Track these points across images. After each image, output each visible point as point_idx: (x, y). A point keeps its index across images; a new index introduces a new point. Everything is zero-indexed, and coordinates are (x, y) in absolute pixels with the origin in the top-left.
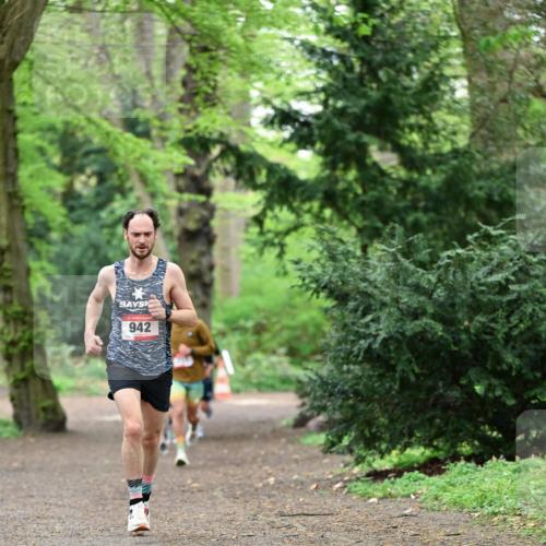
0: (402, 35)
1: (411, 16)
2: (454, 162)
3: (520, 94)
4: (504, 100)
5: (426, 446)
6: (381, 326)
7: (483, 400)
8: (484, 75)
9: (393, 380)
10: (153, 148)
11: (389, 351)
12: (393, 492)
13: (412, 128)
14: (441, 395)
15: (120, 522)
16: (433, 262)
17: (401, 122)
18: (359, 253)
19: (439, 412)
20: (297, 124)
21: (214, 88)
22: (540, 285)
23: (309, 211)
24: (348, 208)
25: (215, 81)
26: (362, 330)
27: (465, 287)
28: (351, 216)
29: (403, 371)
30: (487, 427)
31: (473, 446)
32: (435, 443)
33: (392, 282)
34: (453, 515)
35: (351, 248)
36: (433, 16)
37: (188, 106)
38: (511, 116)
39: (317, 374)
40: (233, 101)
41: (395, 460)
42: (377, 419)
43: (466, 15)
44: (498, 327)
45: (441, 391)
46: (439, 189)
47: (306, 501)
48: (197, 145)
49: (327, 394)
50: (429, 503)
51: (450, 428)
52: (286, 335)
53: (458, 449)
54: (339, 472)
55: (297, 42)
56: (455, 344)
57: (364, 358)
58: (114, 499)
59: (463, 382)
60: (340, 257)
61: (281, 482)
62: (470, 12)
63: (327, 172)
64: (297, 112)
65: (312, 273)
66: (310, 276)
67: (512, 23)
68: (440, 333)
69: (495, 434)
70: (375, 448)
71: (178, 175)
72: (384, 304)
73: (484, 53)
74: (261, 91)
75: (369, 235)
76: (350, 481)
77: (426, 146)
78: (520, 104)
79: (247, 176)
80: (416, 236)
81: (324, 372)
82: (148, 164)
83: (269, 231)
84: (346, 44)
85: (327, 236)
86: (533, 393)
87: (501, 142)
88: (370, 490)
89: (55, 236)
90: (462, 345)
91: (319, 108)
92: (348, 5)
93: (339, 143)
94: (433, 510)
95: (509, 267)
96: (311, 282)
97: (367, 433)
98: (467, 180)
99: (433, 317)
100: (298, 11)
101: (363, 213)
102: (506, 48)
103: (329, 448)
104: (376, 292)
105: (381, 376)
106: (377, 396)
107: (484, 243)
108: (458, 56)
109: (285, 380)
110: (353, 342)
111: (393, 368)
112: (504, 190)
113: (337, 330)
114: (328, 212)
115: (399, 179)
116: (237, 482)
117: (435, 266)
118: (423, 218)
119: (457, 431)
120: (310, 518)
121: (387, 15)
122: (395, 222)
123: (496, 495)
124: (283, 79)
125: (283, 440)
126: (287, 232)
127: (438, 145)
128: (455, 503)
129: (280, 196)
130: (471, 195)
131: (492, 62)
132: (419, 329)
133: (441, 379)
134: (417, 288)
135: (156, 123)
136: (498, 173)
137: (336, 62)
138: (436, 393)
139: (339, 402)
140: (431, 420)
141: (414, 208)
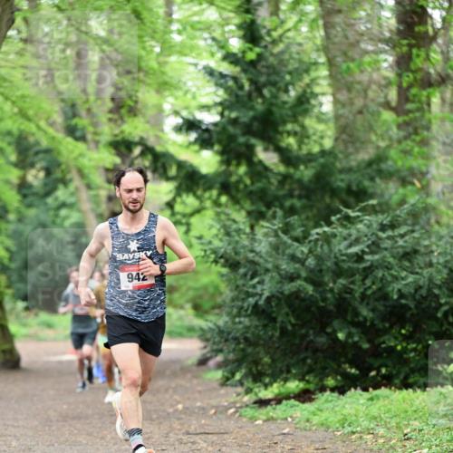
0: (282, 62)
1: (288, 47)
2: (322, 160)
3: (373, 107)
4: (360, 112)
5: (301, 380)
6: (265, 287)
7: (344, 345)
8: (345, 92)
9: (274, 329)
10: (89, 149)
11: (271, 307)
12: (275, 416)
13: (289, 133)
14: (312, 341)
15: (62, 439)
16: (305, 238)
17: (281, 129)
18: (248, 230)
19: (309, 354)
20: (200, 131)
21: (136, 102)
22: (388, 255)
23: (210, 198)
24: (239, 195)
25: (137, 97)
26: (250, 290)
27: (329, 257)
28: (242, 202)
29: (282, 322)
30: (347, 366)
31: (336, 380)
32: (307, 378)
33: (274, 253)
34: (321, 434)
35: (242, 227)
36: (305, 47)
37: (115, 117)
38: (366, 124)
39: (215, 324)
40: (151, 112)
41: (276, 391)
42: (261, 359)
43: (331, 46)
44: (355, 287)
45: (312, 337)
46: (310, 181)
47: (207, 422)
48: (122, 146)
49: (223, 340)
50: (302, 424)
51: (319, 366)
52: (191, 294)
53: (325, 383)
54: (232, 400)
55: (200, 67)
56: (323, 301)
57: (252, 312)
58: (58, 421)
59: (329, 330)
60: (234, 234)
61: (187, 408)
62: (334, 44)
63: (223, 168)
64: (200, 122)
65: (211, 246)
66: (211, 249)
67: (366, 52)
68: (311, 292)
69: (353, 371)
70: (260, 381)
71: (107, 170)
72: (267, 270)
73: (345, 75)
74: (172, 105)
75: (256, 216)
76: (241, 407)
77: (300, 148)
78: (372, 114)
79: (161, 170)
80: (292, 218)
81: (221, 323)
82: (85, 162)
83: (178, 213)
84: (238, 69)
85: (223, 217)
86: (382, 340)
87: (358, 145)
88: (256, 414)
89: (12, 217)
90: (328, 302)
91: (217, 118)
92: (240, 38)
93: (233, 145)
94: (306, 430)
95: (364, 241)
96: (212, 253)
97: (254, 369)
98: (331, 174)
99: (306, 280)
100: (201, 43)
101: (251, 199)
102: (362, 72)
103: (225, 382)
104: (261, 261)
105: (265, 326)
106: (262, 342)
107: (345, 223)
108: (324, 78)
109: (191, 329)
110: (243, 299)
111: (274, 320)
112: (360, 182)
113: (231, 290)
114: (224, 199)
115: (279, 174)
116: (153, 408)
117: (307, 241)
118: (297, 203)
119: (324, 368)
120: (210, 436)
121: (270, 46)
122: (276, 207)
123: (354, 418)
124: (189, 96)
125: (189, 376)
126: (192, 214)
127: (309, 147)
128: (322, 425)
129: (187, 186)
130: (335, 186)
131: (352, 83)
132: (294, 289)
133: (312, 328)
134: (293, 258)
135: (91, 129)
136: (356, 169)
137: (231, 83)
138: (308, 339)
139: (233, 346)
140: (304, 360)
141: (291, 195)
